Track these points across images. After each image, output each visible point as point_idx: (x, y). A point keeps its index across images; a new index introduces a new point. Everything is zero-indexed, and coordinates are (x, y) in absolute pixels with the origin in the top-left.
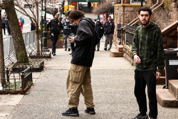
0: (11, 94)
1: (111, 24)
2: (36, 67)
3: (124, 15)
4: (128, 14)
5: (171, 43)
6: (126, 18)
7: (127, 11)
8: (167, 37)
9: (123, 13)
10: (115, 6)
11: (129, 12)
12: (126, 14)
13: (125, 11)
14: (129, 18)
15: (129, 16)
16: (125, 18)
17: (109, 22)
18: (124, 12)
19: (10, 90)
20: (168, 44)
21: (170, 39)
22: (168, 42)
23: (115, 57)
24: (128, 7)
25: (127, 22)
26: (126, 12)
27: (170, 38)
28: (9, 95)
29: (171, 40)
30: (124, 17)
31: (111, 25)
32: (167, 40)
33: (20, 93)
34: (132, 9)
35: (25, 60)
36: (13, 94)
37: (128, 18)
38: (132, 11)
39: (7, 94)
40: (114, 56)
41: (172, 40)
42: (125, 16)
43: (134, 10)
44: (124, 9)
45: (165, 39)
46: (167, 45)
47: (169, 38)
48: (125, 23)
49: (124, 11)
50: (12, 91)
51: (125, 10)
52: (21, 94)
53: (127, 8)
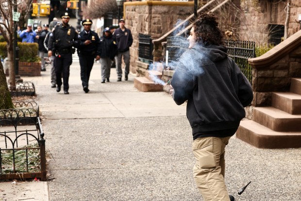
0: (20, 179)
1: (126, 34)
2: (29, 116)
3: (151, 19)
4: (157, 18)
5: (297, 69)
6: (155, 24)
7: (156, 12)
8: (290, 57)
9: (148, 17)
10: (126, 5)
11: (159, 14)
12: (154, 17)
13: (152, 13)
14: (160, 24)
15: (159, 20)
16: (152, 25)
17: (122, 31)
18: (150, 15)
19: (16, 172)
20: (291, 70)
21: (295, 61)
22: (291, 67)
23: (149, 91)
24: (158, 6)
25: (156, 31)
26: (154, 13)
27: (294, 59)
28: (14, 182)
29: (297, 63)
30: (150, 22)
31: (126, 36)
32: (289, 64)
33: (38, 179)
34: (165, 9)
35: (7, 101)
36: (23, 181)
37: (158, 24)
38: (165, 13)
39: (11, 180)
40: (147, 90)
41: (299, 62)
42: (153, 21)
43: (169, 11)
44: (150, 10)
45: (286, 62)
46: (289, 72)
47: (292, 59)
48: (153, 32)
49: (150, 13)
50: (21, 175)
51: (153, 10)
52: (40, 180)
53: (155, 8)
